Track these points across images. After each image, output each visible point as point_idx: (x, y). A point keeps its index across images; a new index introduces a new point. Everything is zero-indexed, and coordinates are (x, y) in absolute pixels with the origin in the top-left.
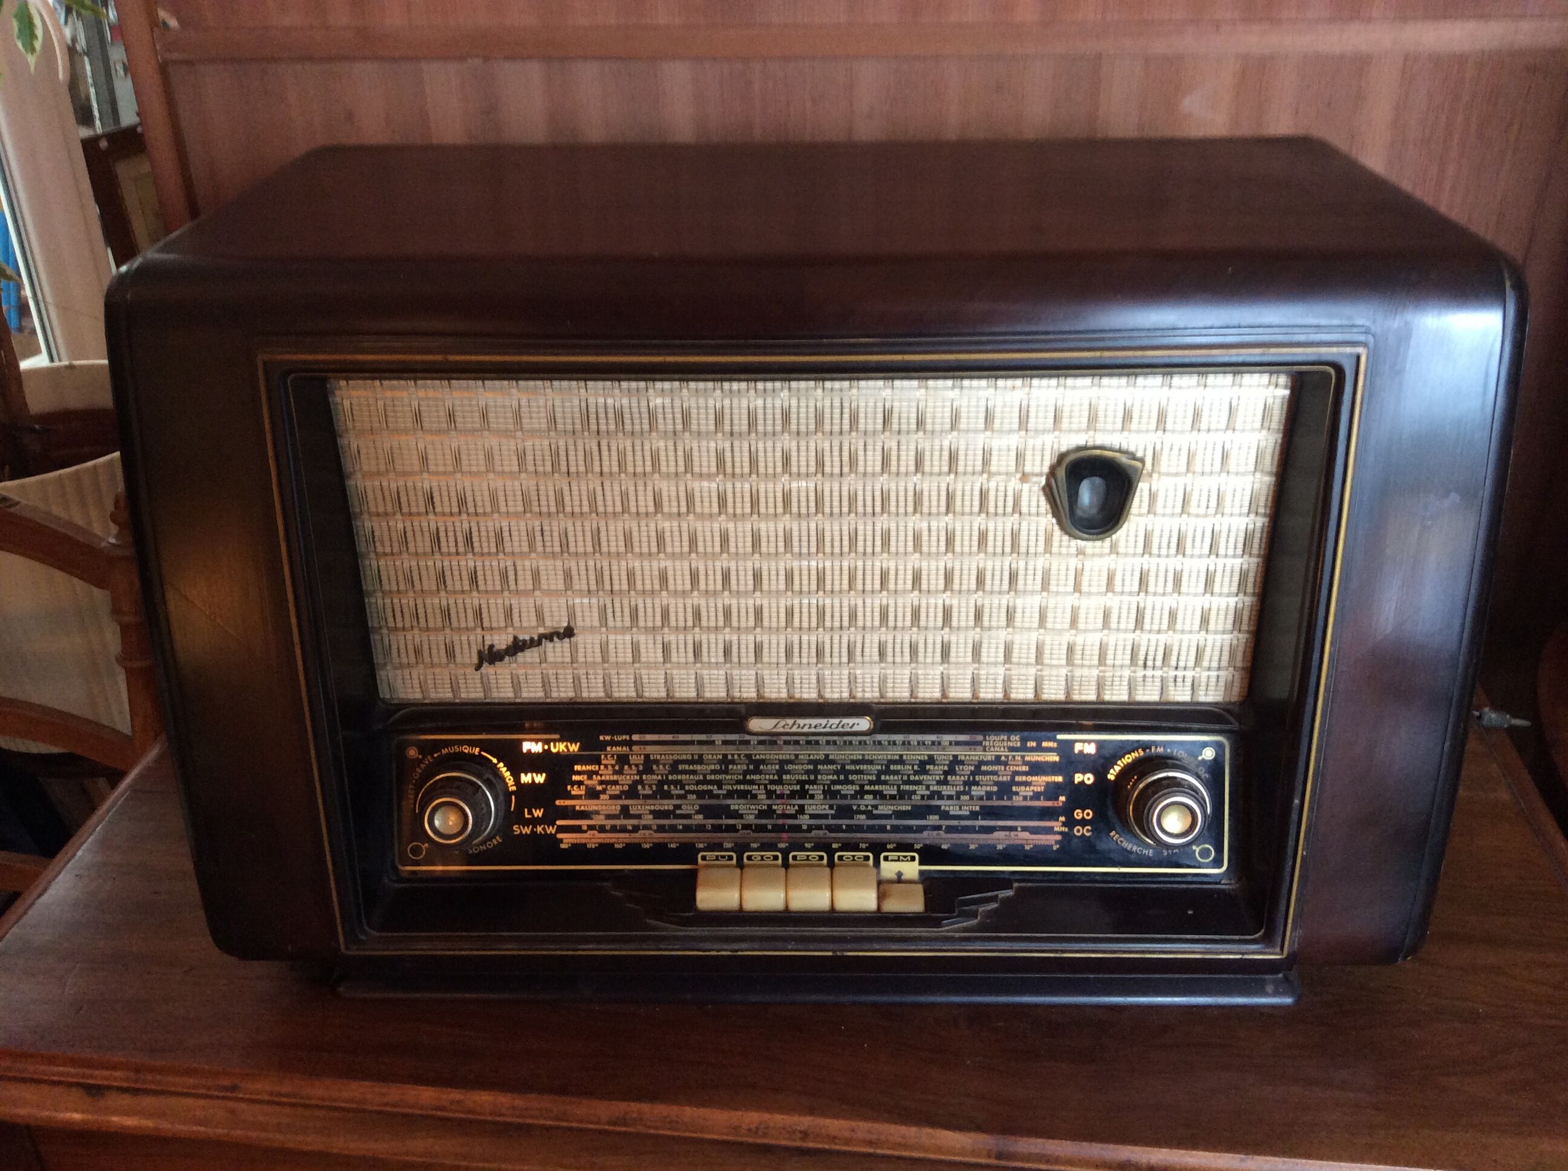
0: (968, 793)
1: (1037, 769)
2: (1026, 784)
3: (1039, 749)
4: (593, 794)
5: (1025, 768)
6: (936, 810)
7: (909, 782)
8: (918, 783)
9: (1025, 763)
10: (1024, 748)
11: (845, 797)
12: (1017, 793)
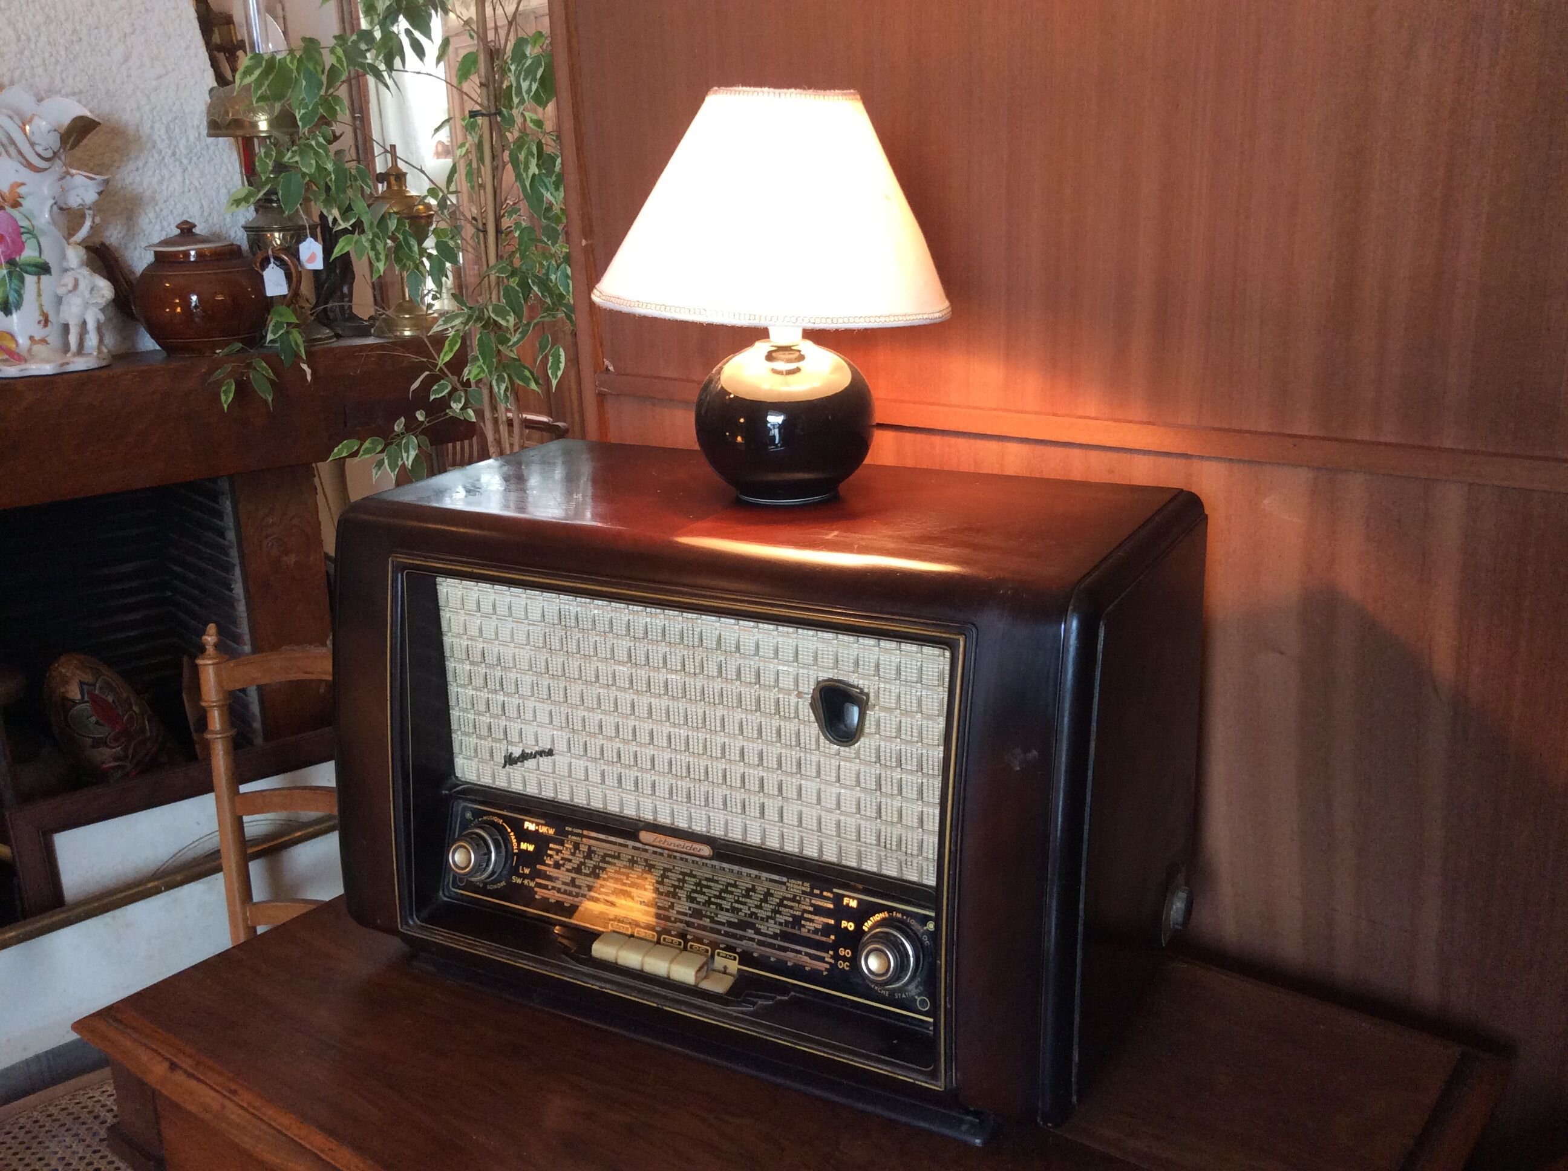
0: (773, 918)
1: (818, 911)
2: (812, 921)
3: (821, 897)
4: (557, 866)
5: (811, 909)
6: (752, 926)
7: (738, 902)
8: (744, 904)
9: (812, 905)
10: (811, 894)
11: (698, 903)
12: (804, 926)
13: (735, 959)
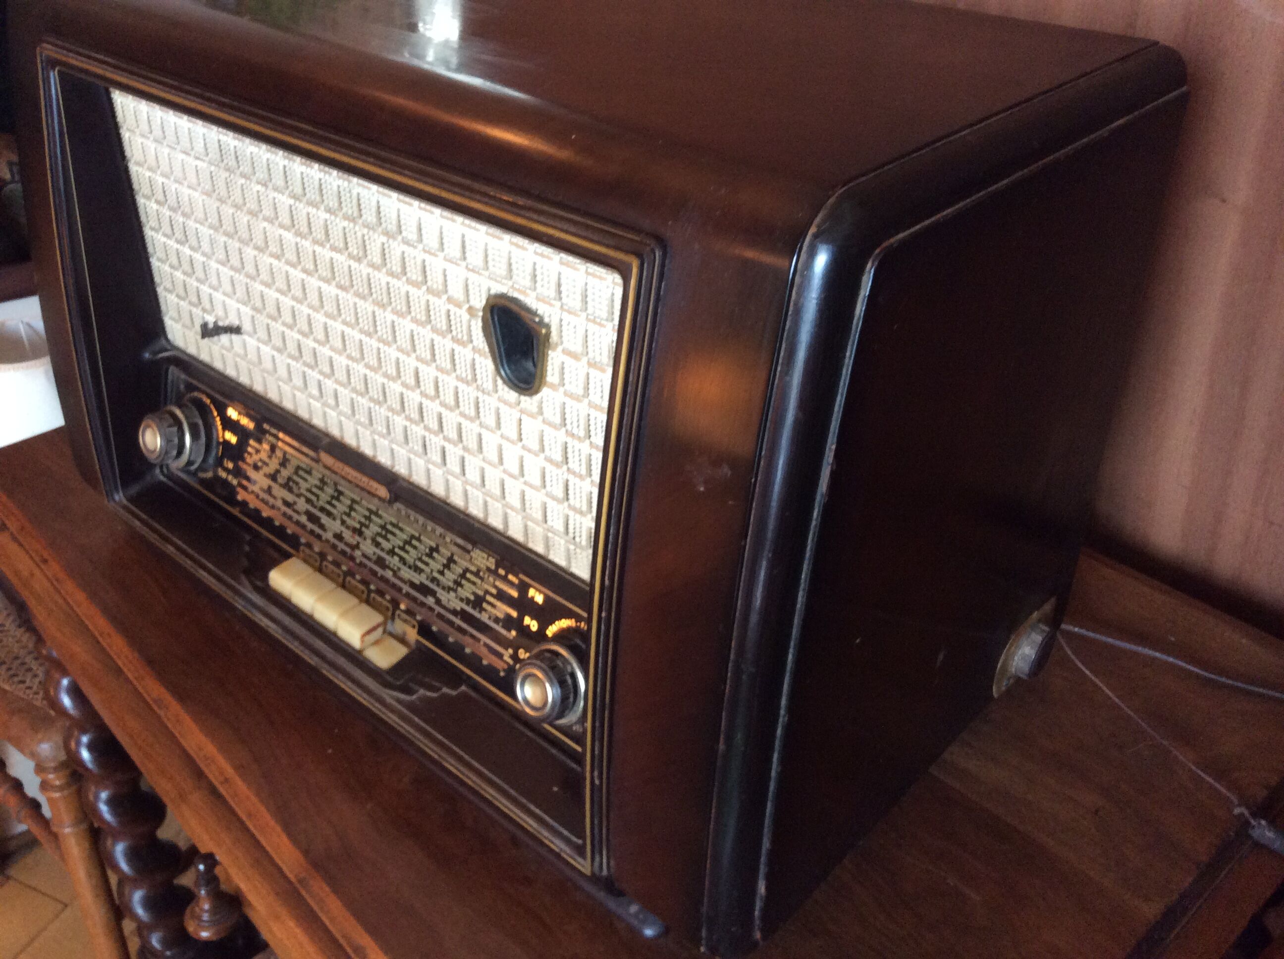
3: (505, 579)
5: (494, 591)
9: (496, 587)
10: (495, 573)
13: (414, 627)
